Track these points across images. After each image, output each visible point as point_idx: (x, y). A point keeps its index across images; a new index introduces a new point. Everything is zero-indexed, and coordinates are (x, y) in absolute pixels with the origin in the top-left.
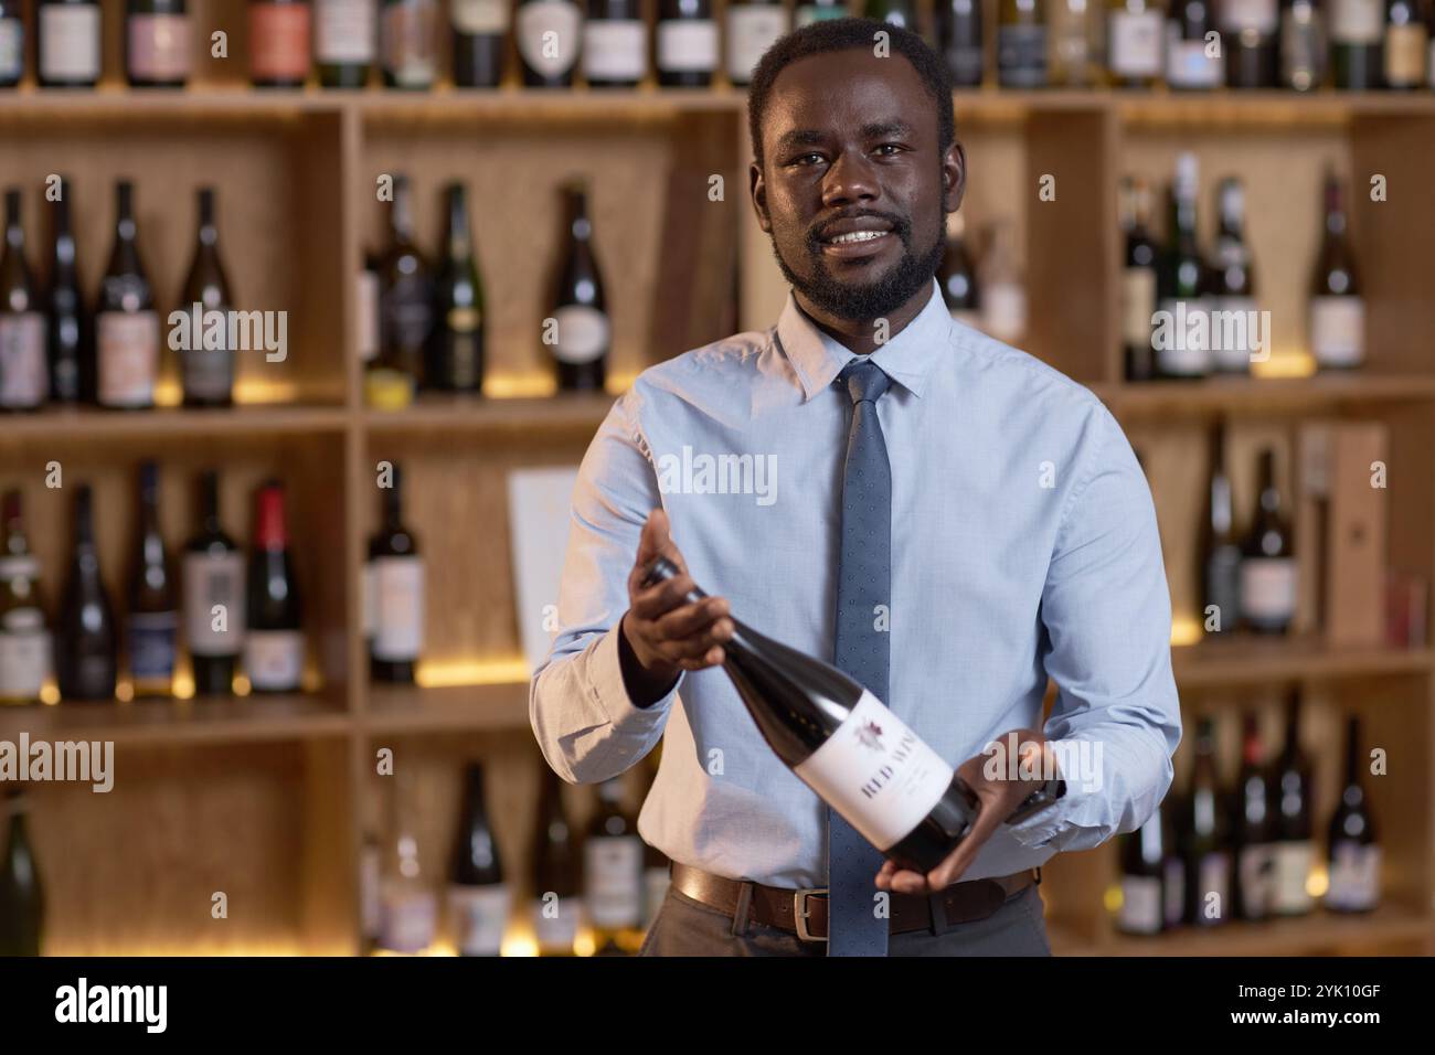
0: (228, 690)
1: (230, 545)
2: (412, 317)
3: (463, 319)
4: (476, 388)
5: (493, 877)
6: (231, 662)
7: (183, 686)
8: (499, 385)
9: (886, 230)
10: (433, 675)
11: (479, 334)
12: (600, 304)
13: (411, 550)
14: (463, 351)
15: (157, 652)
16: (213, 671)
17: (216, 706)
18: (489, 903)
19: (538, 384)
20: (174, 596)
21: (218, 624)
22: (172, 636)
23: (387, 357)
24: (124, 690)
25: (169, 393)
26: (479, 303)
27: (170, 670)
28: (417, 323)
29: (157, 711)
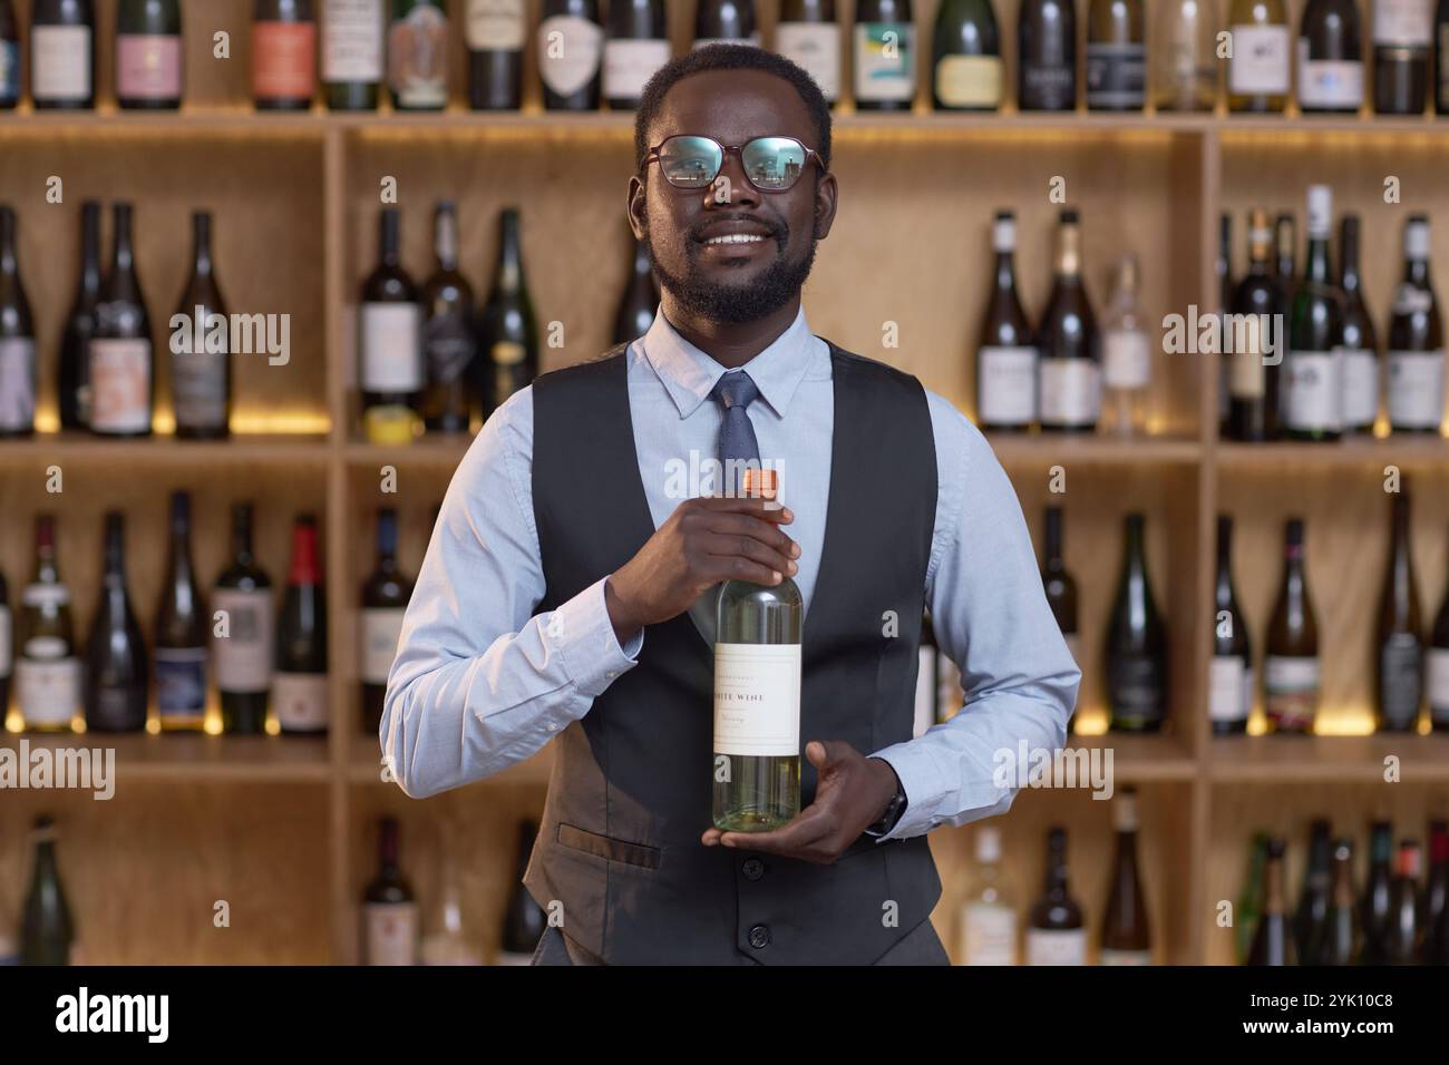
0: (259, 729)
1: (263, 583)
2: (452, 348)
3: (508, 353)
6: (260, 701)
7: (214, 724)
9: (761, 234)
11: (530, 367)
14: (505, 385)
15: (184, 689)
16: (246, 710)
17: (246, 745)
20: (202, 630)
21: (242, 663)
22: (198, 673)
24: (153, 725)
25: (164, 423)
26: (530, 338)
27: (198, 706)
28: (456, 356)
29: (185, 745)
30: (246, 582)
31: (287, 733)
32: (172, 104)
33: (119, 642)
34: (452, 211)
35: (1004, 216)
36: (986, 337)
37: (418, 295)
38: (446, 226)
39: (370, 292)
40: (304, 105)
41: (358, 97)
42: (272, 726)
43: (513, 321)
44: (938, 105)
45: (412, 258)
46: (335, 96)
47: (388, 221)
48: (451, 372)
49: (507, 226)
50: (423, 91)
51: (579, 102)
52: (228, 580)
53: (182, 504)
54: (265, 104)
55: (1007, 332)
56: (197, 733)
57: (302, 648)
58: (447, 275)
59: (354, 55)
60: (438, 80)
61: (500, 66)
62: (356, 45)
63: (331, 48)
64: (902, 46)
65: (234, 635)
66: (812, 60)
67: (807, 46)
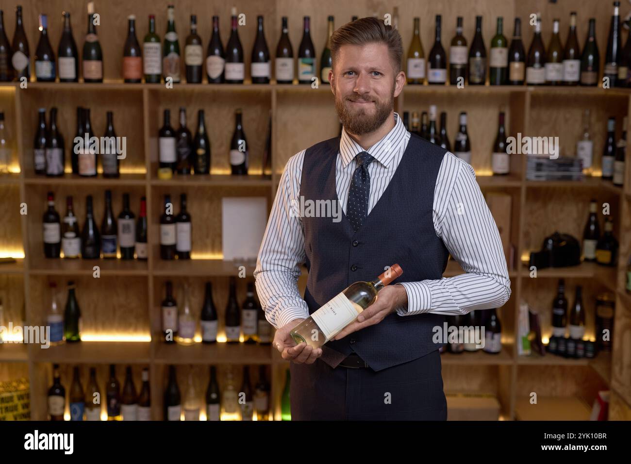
0: (132, 258)
1: (132, 217)
2: (184, 150)
3: (201, 152)
4: (207, 172)
5: (214, 318)
6: (132, 250)
7: (119, 256)
8: (215, 171)
10: (194, 256)
11: (207, 156)
13: (188, 219)
14: (201, 161)
15: (110, 246)
16: (128, 253)
17: (128, 263)
18: (210, 325)
20: (114, 230)
21: (126, 239)
22: (114, 242)
24: (102, 256)
26: (207, 147)
27: (114, 251)
28: (186, 152)
29: (111, 263)
30: (127, 217)
31: (140, 259)
32: (100, 81)
33: (91, 232)
34: (185, 111)
37: (175, 134)
38: (183, 114)
39: (162, 134)
40: (138, 81)
41: (154, 79)
42: (135, 256)
43: (202, 142)
44: (322, 82)
45: (174, 124)
46: (149, 79)
47: (167, 114)
48: (184, 157)
49: (201, 114)
51: (218, 81)
52: (122, 216)
53: (109, 194)
54: (128, 81)
56: (115, 258)
58: (184, 129)
59: (153, 67)
60: (177, 74)
61: (195, 70)
62: (153, 64)
63: (146, 65)
64: (311, 64)
65: (124, 232)
66: (285, 68)
67: (284, 65)
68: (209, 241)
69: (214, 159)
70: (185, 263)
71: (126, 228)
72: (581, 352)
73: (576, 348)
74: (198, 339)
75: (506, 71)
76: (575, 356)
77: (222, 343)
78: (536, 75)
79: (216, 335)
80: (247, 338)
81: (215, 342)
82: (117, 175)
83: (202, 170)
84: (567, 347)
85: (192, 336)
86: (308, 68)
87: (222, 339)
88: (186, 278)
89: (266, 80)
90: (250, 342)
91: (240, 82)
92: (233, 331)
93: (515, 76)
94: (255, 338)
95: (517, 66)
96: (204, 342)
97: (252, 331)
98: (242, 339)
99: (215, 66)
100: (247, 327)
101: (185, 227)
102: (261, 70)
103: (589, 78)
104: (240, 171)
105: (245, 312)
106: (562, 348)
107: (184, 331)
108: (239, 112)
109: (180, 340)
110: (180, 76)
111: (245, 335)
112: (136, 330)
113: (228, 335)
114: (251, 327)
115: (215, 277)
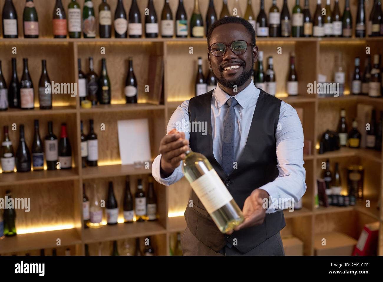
0: (56, 169)
1: (55, 138)
2: (94, 88)
3: (105, 88)
4: (109, 103)
5: (115, 206)
6: (55, 162)
7: (45, 167)
8: (113, 102)
10: (100, 164)
11: (109, 91)
12: (135, 85)
13: (95, 138)
14: (106, 95)
15: (39, 161)
16: (52, 165)
17: (53, 172)
18: (114, 212)
19: (123, 102)
20: (42, 149)
21: (52, 155)
22: (42, 158)
23: (88, 97)
24: (32, 169)
26: (109, 85)
27: (42, 165)
28: (95, 89)
29: (40, 173)
30: (52, 138)
31: (62, 169)
32: (37, 37)
33: (24, 152)
34: (92, 59)
35: (200, 58)
36: (197, 82)
37: (86, 76)
38: (91, 62)
40: (65, 37)
41: (77, 35)
42: (58, 167)
43: (106, 81)
44: (192, 36)
46: (72, 35)
48: (94, 93)
49: (103, 62)
50: (91, 34)
51: (123, 36)
52: (48, 138)
53: (36, 122)
54: (57, 37)
55: (201, 81)
56: (43, 170)
57: (64, 151)
58: (91, 72)
59: (76, 26)
60: (94, 32)
61: (107, 29)
62: (76, 24)
63: (71, 25)
64: (186, 24)
65: (50, 149)
66: (168, 27)
67: (168, 25)
68: (108, 152)
69: (113, 93)
70: (94, 169)
71: (52, 147)
72: (347, 203)
73: (344, 200)
74: (104, 223)
75: (302, 28)
76: (344, 205)
77: (121, 224)
78: (319, 31)
79: (117, 218)
80: (138, 218)
81: (116, 224)
82: (50, 107)
83: (106, 101)
84: (338, 200)
85: (100, 221)
86: (184, 27)
87: (121, 220)
88: (93, 180)
89: (156, 35)
90: (140, 220)
91: (140, 37)
92: (130, 214)
93: (307, 32)
94: (144, 218)
95: (308, 25)
96: (109, 224)
97: (142, 213)
98: (135, 219)
99: (121, 25)
100: (139, 210)
101: (94, 143)
102: (152, 28)
103: (347, 32)
104: (133, 101)
105: (138, 200)
106: (335, 201)
107: (95, 218)
108: (130, 59)
109: (91, 225)
110: (96, 33)
111: (137, 216)
112: (57, 221)
113: (125, 217)
114: (143, 210)
115: (113, 178)
